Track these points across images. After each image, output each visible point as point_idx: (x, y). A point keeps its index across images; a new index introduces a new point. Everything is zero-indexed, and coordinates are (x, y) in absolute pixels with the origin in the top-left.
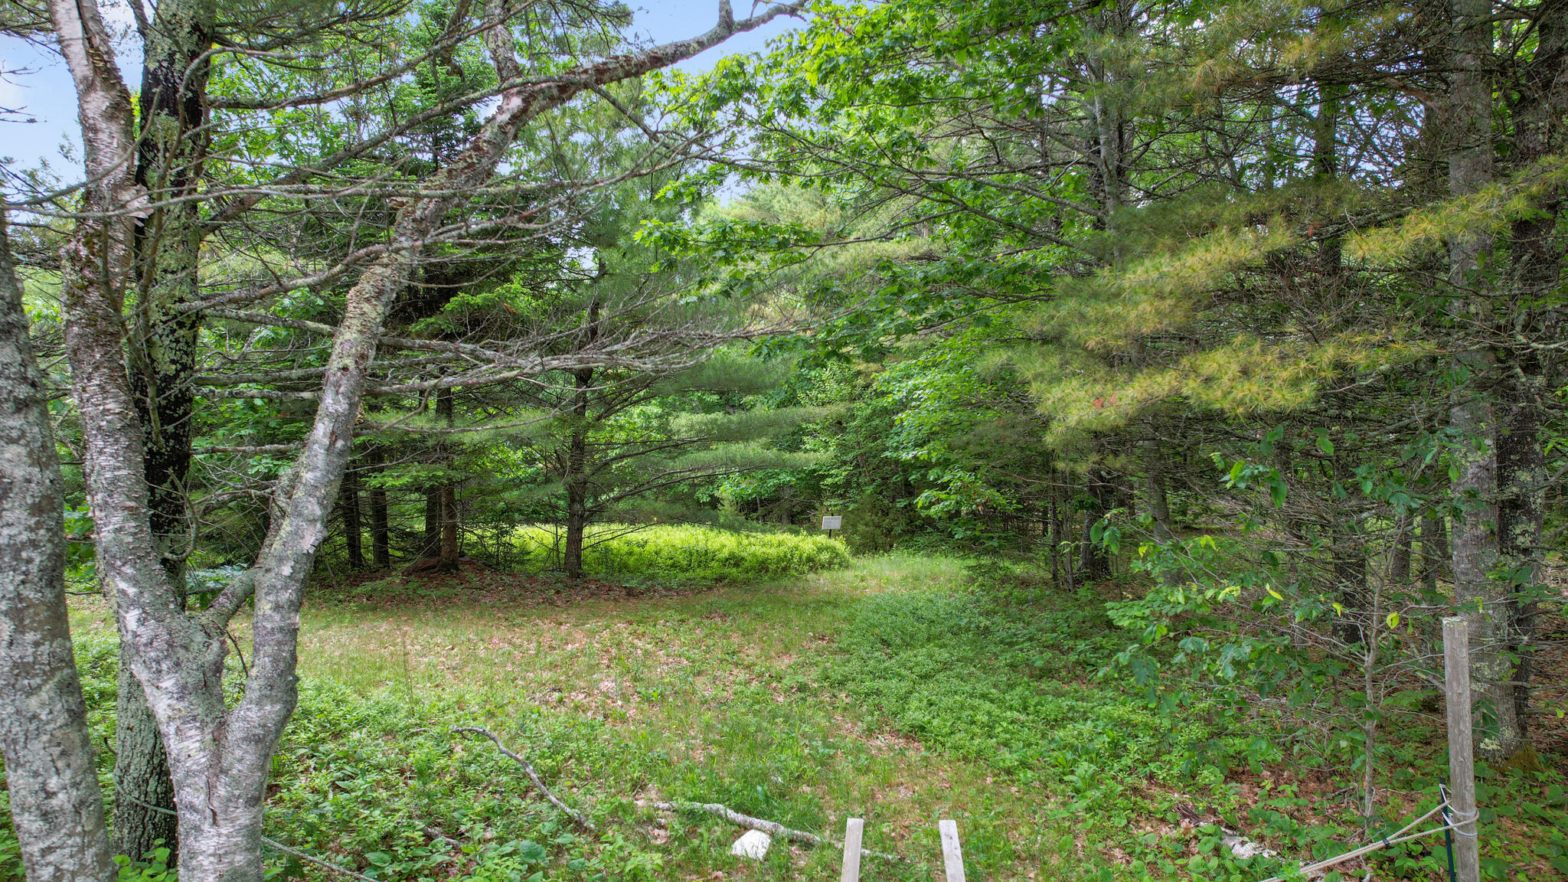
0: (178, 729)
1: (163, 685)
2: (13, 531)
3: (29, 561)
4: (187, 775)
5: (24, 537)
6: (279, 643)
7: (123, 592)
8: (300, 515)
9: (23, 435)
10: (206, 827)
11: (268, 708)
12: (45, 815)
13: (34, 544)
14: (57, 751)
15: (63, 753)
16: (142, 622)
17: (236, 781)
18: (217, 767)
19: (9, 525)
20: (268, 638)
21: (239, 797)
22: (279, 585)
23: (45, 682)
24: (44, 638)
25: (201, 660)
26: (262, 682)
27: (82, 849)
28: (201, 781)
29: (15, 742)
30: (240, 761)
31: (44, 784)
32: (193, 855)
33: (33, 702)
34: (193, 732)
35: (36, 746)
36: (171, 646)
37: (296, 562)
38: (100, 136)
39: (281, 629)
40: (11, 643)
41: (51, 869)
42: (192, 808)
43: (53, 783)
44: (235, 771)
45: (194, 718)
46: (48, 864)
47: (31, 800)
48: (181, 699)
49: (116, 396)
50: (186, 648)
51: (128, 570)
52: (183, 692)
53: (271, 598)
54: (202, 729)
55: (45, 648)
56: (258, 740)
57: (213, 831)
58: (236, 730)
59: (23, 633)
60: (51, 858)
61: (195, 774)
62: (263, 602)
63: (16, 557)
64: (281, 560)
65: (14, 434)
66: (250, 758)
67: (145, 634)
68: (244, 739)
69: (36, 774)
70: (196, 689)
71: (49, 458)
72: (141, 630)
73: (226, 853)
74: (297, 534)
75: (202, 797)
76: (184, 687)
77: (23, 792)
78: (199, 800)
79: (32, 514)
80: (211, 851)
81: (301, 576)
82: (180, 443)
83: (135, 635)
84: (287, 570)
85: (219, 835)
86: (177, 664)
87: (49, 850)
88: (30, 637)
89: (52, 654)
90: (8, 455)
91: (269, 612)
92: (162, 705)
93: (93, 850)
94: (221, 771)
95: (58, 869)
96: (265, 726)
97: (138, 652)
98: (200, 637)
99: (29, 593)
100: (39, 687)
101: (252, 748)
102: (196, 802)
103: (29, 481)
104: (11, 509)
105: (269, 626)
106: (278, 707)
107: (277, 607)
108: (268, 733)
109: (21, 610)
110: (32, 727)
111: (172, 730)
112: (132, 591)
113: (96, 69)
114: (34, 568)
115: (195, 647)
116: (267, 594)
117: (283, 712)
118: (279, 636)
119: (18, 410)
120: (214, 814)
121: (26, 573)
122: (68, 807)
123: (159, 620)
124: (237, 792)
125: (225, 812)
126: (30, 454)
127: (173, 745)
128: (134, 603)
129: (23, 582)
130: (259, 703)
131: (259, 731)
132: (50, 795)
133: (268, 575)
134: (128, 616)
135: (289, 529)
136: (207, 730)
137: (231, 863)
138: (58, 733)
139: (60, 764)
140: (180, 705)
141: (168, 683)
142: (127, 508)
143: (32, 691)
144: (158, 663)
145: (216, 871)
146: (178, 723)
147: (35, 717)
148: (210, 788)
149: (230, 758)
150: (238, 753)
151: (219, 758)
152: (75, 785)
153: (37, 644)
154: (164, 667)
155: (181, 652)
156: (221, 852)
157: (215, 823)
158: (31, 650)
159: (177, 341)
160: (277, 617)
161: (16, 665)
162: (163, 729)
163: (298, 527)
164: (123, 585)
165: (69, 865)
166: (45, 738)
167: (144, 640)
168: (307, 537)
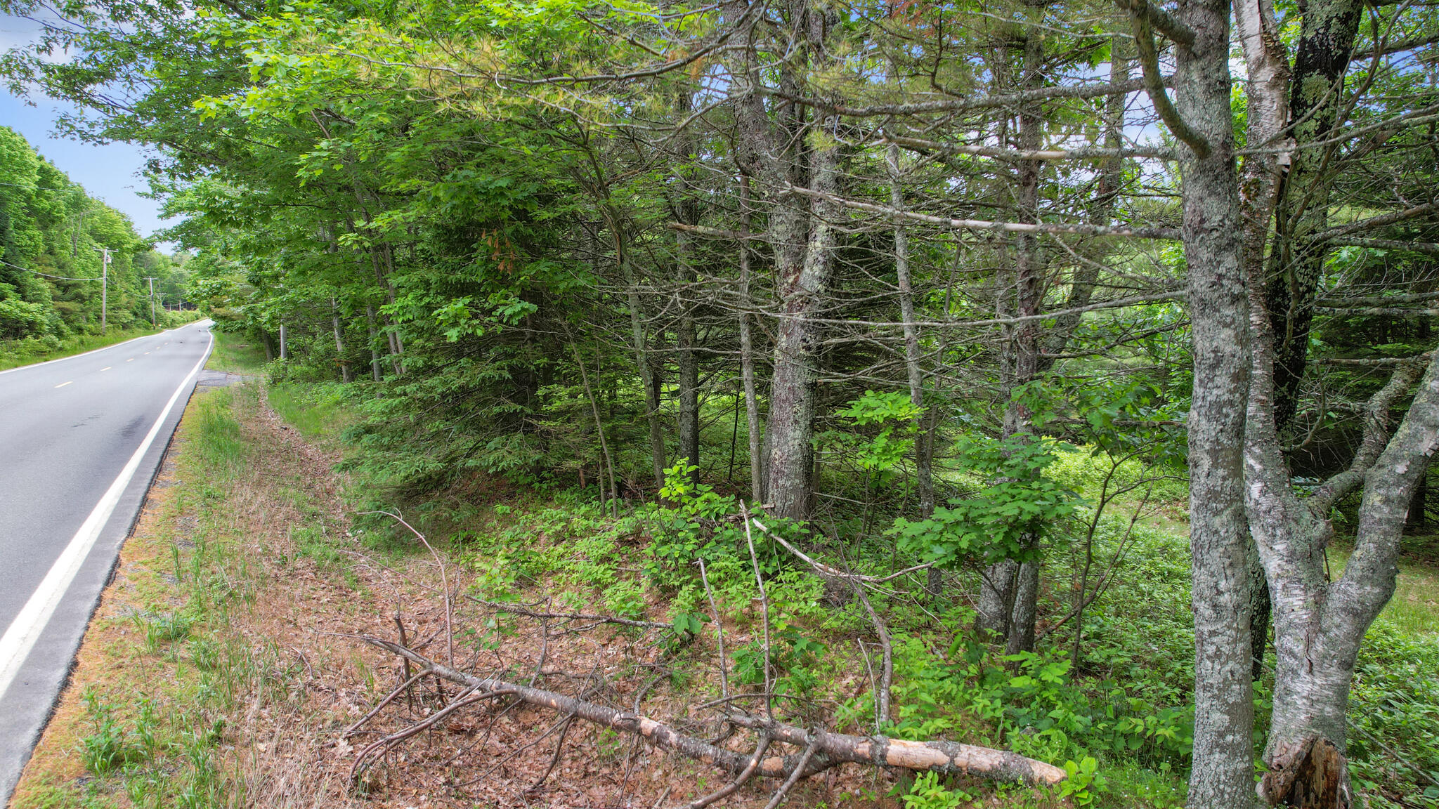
0: (1284, 586)
1: (1277, 547)
2: (1220, 392)
3: (1227, 416)
4: (1290, 625)
5: (1225, 397)
6: (1385, 533)
7: (1251, 467)
8: (1420, 419)
9: (1233, 322)
10: (1303, 673)
11: (1368, 588)
12: (1215, 606)
13: (1231, 403)
14: (1227, 562)
15: (1231, 564)
16: (1263, 493)
17: (1332, 643)
18: (1316, 626)
19: (1218, 387)
20: (1375, 526)
21: (1334, 657)
22: (1391, 480)
23: (1226, 508)
24: (1229, 475)
25: (1309, 534)
26: (1365, 563)
27: (1235, 641)
28: (1302, 634)
29: (1202, 547)
30: (1338, 627)
31: (1217, 583)
32: (1288, 692)
33: (1217, 521)
34: (1297, 592)
35: (1216, 554)
36: (1285, 517)
37: (1412, 463)
38: (1264, 103)
39: (1389, 521)
40: (1208, 475)
41: (1214, 648)
42: (1291, 653)
43: (1223, 585)
44: (1332, 634)
45: (1300, 581)
46: (1212, 643)
47: (1207, 593)
48: (1289, 562)
49: (1258, 311)
50: (1297, 521)
51: (1257, 450)
52: (1291, 557)
53: (1382, 491)
54: (1305, 590)
55: (1229, 482)
56: (1356, 614)
57: (1308, 678)
58: (1336, 600)
59: (1217, 468)
60: (1215, 639)
61: (1296, 626)
62: (1374, 494)
63: (1219, 412)
64: (1396, 459)
65: (1228, 320)
66: (1347, 628)
67: (1265, 503)
68: (1343, 610)
69: (1212, 575)
70: (1302, 557)
71: (1247, 340)
72: (1262, 500)
73: (1318, 700)
74: (1415, 437)
75: (1302, 647)
76: (1293, 553)
77: (1202, 585)
78: (1299, 649)
79: (1232, 381)
80: (1305, 694)
81: (1415, 476)
82: (1299, 353)
83: (1257, 503)
84: (1401, 469)
85: (1314, 683)
86: (1289, 533)
87: (1213, 633)
88: (1221, 472)
89: (1232, 488)
90: (1222, 336)
91: (1378, 504)
92: (1273, 564)
93: (1242, 645)
94: (1320, 631)
95: (1218, 649)
96: (1362, 603)
97: (1258, 516)
98: (1308, 516)
99: (1224, 440)
100: (1222, 511)
101: (1349, 619)
102: (1296, 650)
103: (1234, 356)
104: (1220, 376)
105: (1377, 516)
106: (1377, 590)
107: (1387, 501)
108: (1365, 610)
109: (1217, 451)
110: (1215, 539)
111: (1279, 585)
112: (1258, 467)
113: (1267, 49)
114: (1229, 421)
115: (1303, 522)
116: (1378, 487)
117: (1382, 597)
118: (1386, 527)
119: (1233, 303)
120: (1311, 664)
121: (1224, 424)
122: (1230, 606)
123: (1277, 495)
124: (1333, 653)
125: (1321, 666)
126: (1236, 336)
127: (1279, 598)
128: (1258, 477)
129: (1221, 431)
130: (1360, 581)
131: (1357, 606)
132: (1220, 593)
133: (1381, 471)
134: (1253, 487)
135: (1407, 431)
136: (1310, 594)
137: (1322, 711)
138: (1229, 548)
139: (1229, 572)
140: (1289, 567)
141: (1280, 547)
142: (1260, 401)
143: (1217, 513)
144: (1274, 528)
145: (1307, 712)
146: (1286, 581)
147: (1216, 532)
148: (1309, 643)
149: (1329, 622)
150: (1337, 620)
151: (1320, 619)
152: (1236, 591)
153: (1224, 479)
154: (1278, 532)
155: (1293, 524)
156: (1314, 698)
157: (1311, 672)
158: (1220, 482)
159: (1306, 267)
160: (1386, 510)
161: (1209, 491)
162: (1271, 583)
163: (1417, 431)
164: (1251, 462)
165: (1226, 649)
166: (1221, 550)
167: (1264, 508)
168: (1426, 442)
